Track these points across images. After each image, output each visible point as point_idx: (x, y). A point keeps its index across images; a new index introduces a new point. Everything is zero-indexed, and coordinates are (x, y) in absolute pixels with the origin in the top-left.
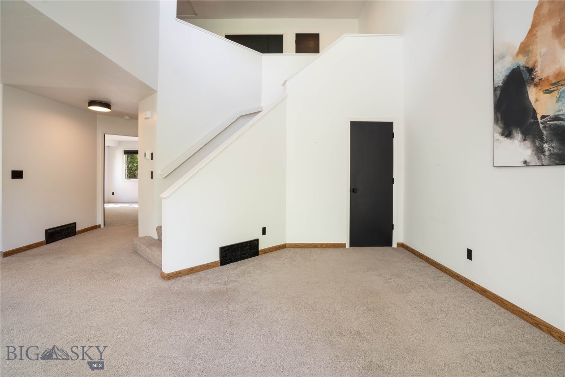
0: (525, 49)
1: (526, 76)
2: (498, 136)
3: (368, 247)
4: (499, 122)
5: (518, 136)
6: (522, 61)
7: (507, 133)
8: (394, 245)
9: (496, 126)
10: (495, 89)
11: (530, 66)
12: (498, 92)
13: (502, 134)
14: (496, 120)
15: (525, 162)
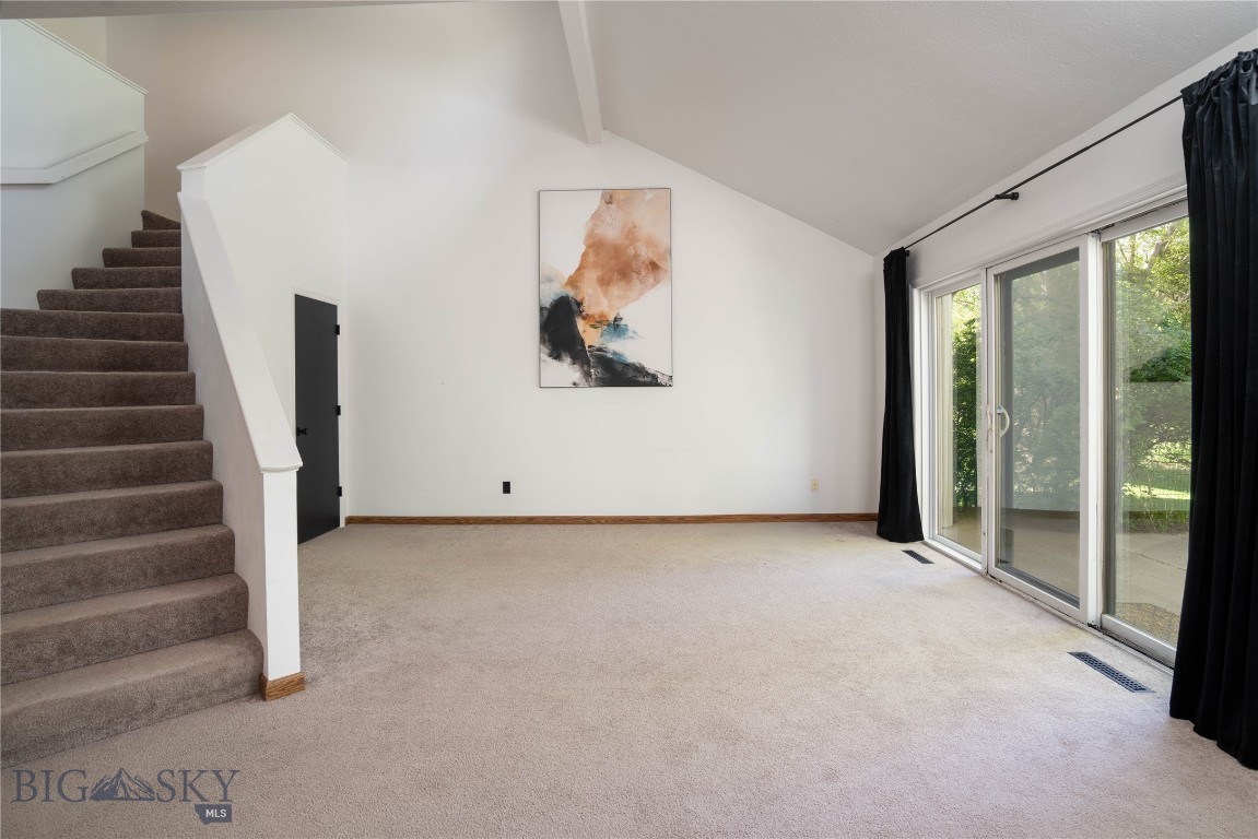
0: (573, 282)
1: (575, 308)
2: (544, 357)
3: (312, 540)
4: (547, 344)
5: (568, 360)
6: (571, 293)
7: (556, 355)
8: (342, 524)
9: (542, 347)
10: (542, 309)
11: (579, 299)
12: (546, 314)
13: (550, 355)
14: (543, 341)
15: (575, 384)
